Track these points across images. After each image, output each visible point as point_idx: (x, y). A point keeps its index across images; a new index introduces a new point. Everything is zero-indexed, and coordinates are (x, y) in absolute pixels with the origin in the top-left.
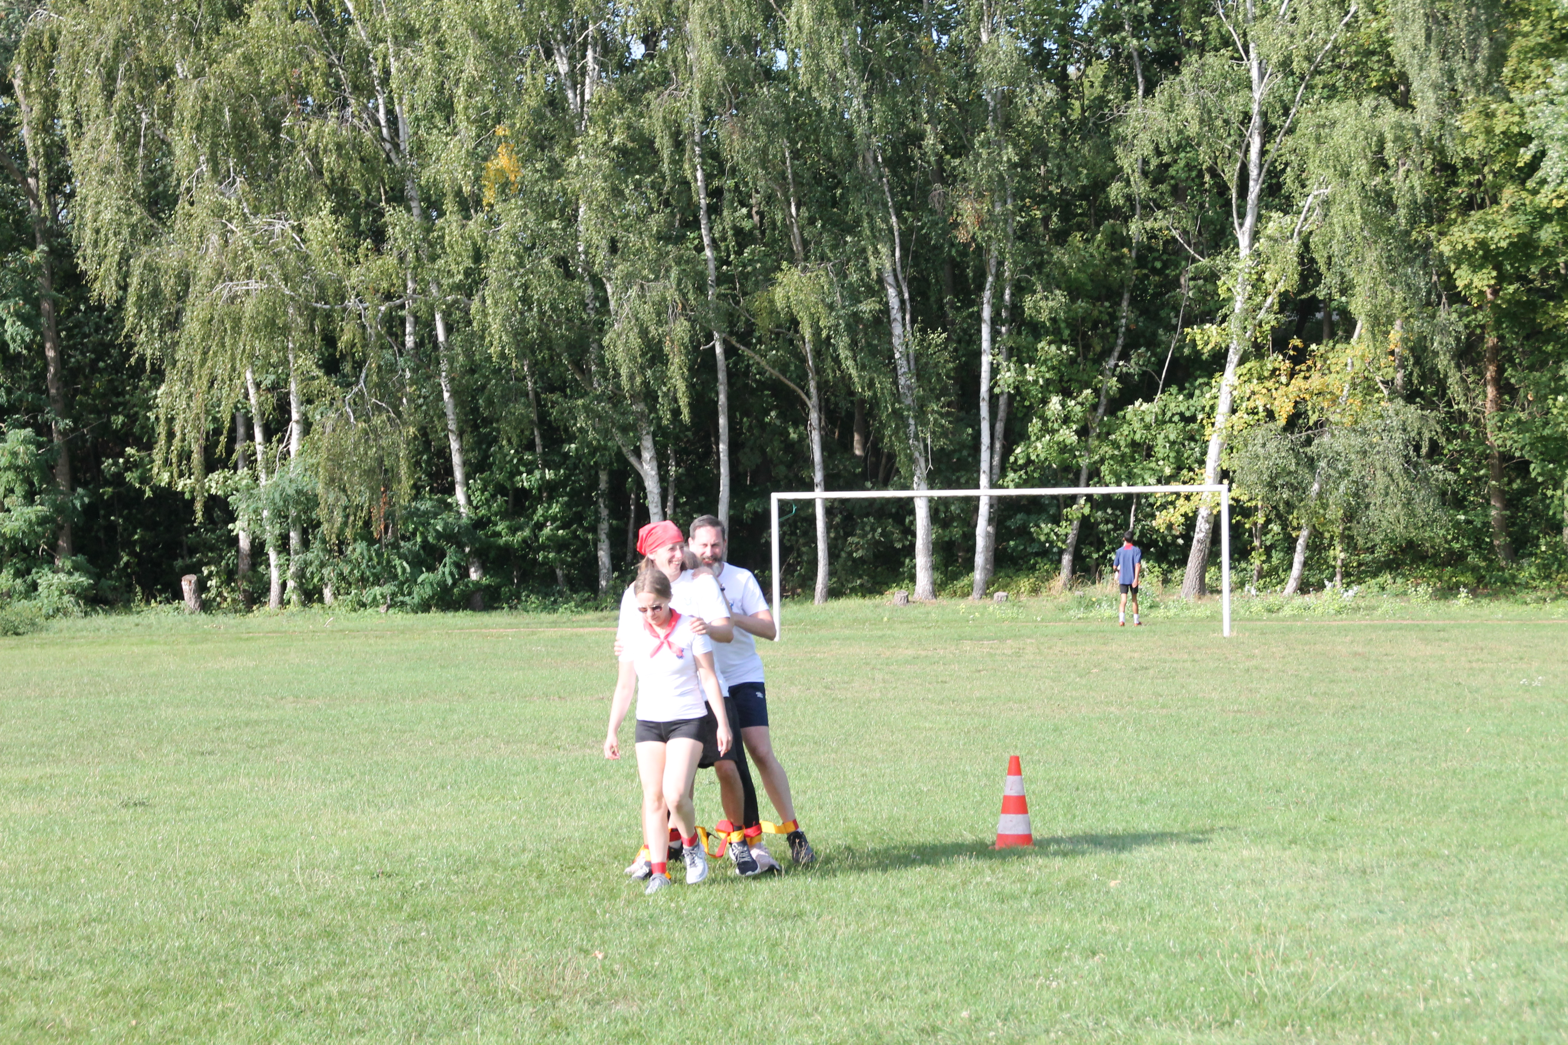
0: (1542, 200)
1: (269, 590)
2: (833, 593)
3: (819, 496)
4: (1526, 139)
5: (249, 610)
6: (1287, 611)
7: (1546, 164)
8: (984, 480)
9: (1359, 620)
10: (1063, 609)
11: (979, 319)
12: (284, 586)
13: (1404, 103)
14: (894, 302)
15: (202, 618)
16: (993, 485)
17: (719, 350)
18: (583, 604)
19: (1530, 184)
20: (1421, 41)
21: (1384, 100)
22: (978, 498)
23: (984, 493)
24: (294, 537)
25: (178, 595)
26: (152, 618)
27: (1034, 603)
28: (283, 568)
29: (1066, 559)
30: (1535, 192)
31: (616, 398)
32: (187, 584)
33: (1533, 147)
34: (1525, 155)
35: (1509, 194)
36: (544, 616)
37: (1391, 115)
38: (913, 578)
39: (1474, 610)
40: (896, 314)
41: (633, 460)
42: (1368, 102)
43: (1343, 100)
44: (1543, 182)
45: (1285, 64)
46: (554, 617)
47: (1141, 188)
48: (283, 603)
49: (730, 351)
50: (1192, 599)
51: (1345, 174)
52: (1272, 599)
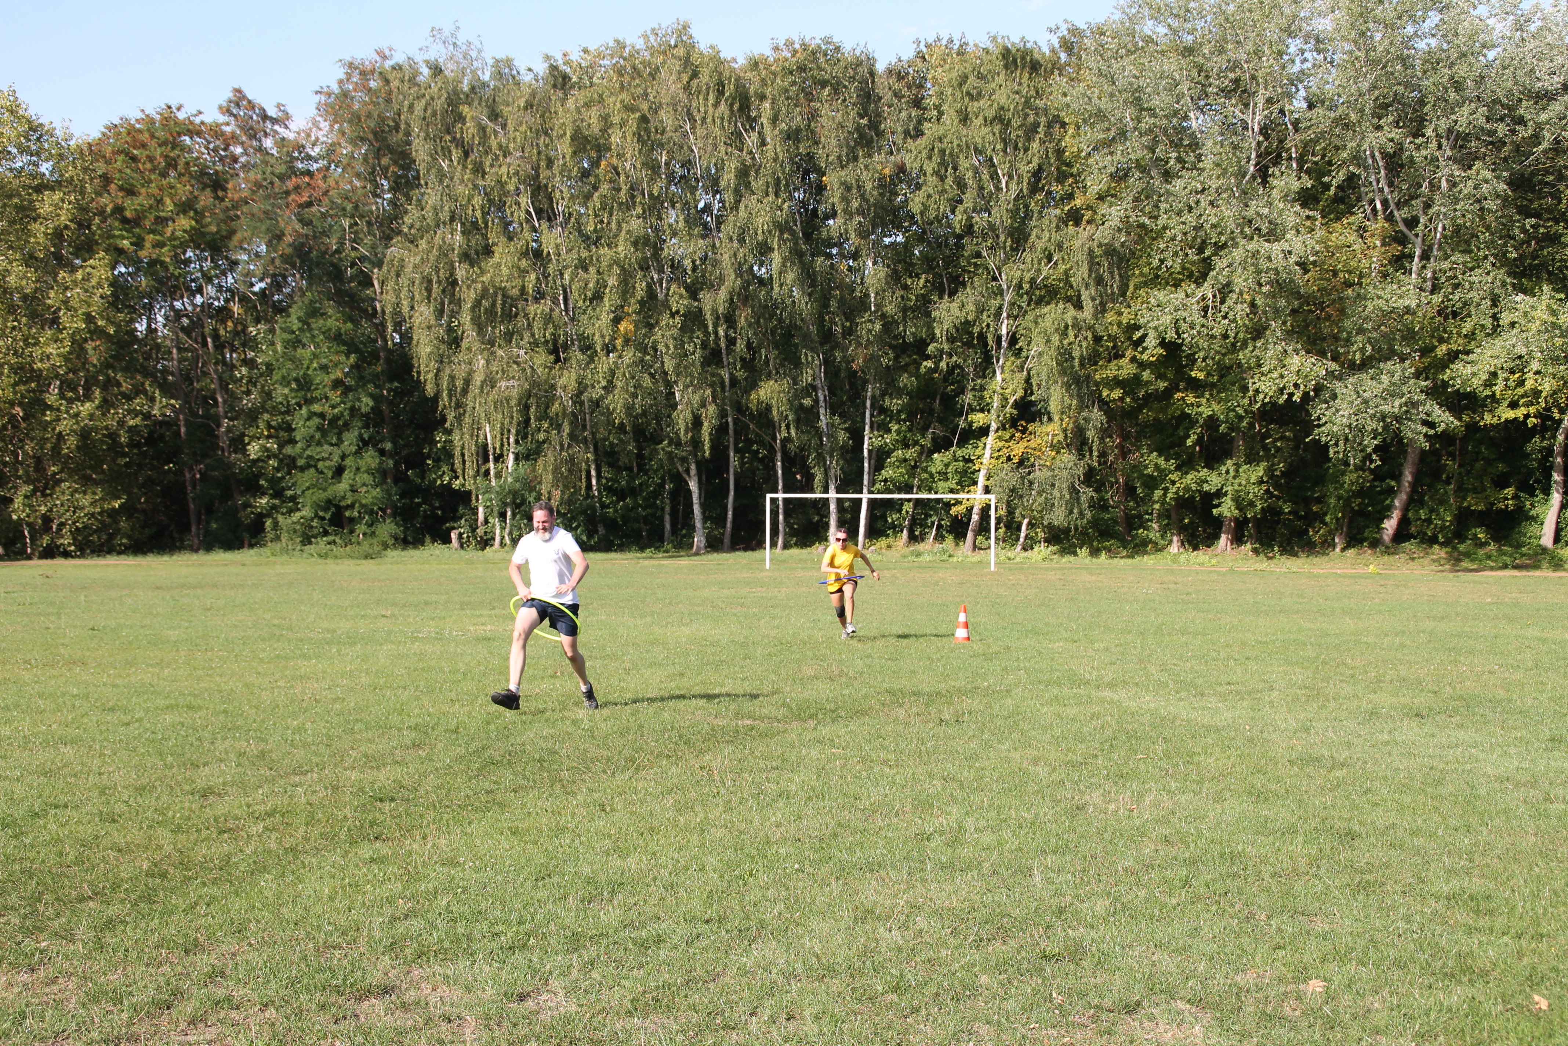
0: (1145, 357)
1: (494, 539)
2: (786, 546)
3: (781, 496)
4: (1137, 327)
5: (483, 549)
6: (1018, 560)
7: (1147, 340)
8: (865, 490)
9: (1053, 564)
10: (905, 557)
11: (865, 408)
12: (503, 538)
13: (1079, 306)
14: (821, 398)
15: (462, 552)
16: (870, 492)
17: (730, 419)
18: (657, 548)
19: (1140, 349)
20: (1086, 276)
21: (1069, 305)
22: (861, 500)
23: (865, 497)
24: (509, 513)
25: (450, 541)
26: (437, 552)
27: (889, 553)
28: (503, 528)
29: (905, 532)
30: (1142, 353)
31: (678, 444)
32: (454, 535)
33: (1142, 331)
34: (1138, 335)
35: (1129, 353)
36: (638, 555)
37: (1071, 312)
38: (826, 540)
39: (1110, 561)
40: (822, 403)
41: (685, 476)
42: (1061, 305)
43: (1048, 303)
44: (1145, 349)
45: (1020, 286)
46: (644, 555)
47: (946, 347)
48: (502, 545)
49: (736, 421)
50: (969, 553)
51: (1048, 341)
52: (1010, 554)
